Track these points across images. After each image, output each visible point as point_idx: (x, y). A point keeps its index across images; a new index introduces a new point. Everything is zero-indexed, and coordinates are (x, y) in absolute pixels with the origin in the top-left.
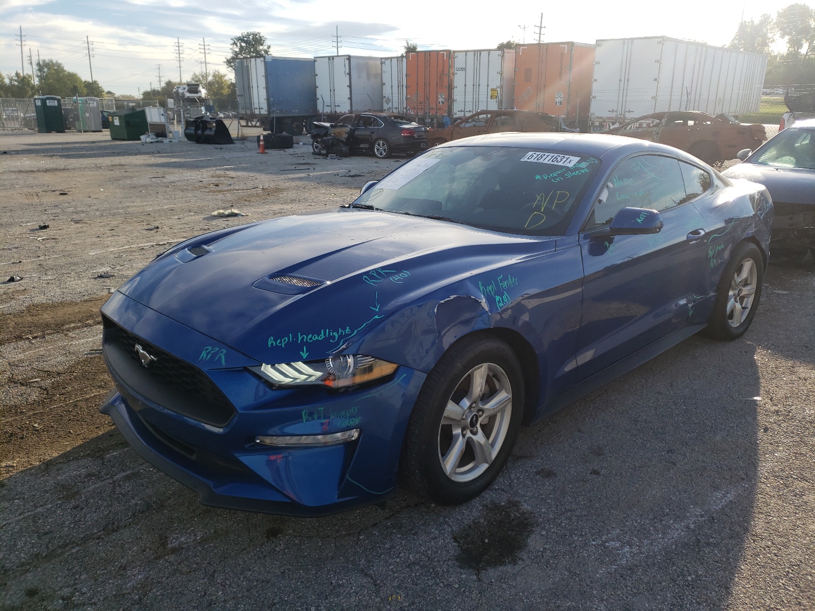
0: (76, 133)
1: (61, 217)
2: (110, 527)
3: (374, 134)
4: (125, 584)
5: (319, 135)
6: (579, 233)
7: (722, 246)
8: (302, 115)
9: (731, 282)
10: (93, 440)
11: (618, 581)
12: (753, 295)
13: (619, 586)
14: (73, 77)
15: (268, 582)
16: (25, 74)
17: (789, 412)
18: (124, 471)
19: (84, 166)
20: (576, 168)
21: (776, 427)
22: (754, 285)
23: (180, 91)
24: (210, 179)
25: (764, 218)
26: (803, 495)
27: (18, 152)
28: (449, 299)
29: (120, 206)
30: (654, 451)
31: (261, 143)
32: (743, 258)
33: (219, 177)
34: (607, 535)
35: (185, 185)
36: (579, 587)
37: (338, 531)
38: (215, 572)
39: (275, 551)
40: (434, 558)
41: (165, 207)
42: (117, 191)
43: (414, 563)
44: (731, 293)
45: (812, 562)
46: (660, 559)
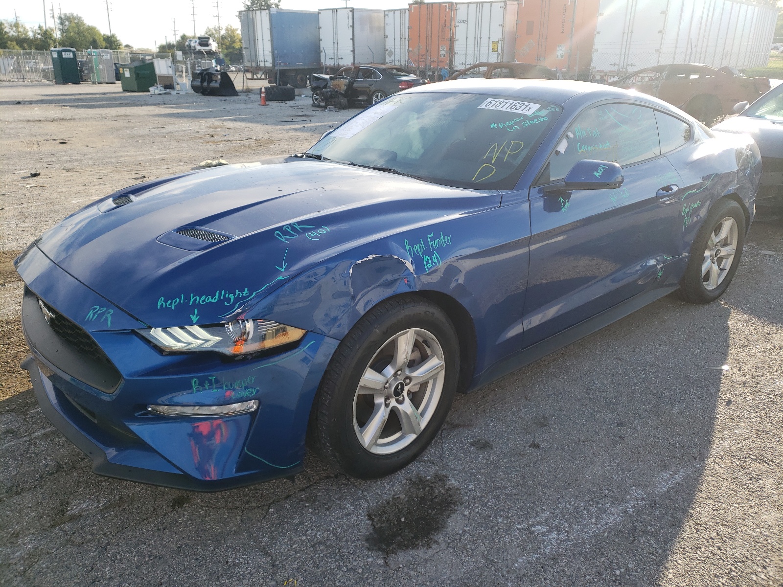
0: (90, 85)
1: (54, 165)
2: (14, 489)
3: (372, 86)
4: (14, 553)
5: (319, 87)
6: (530, 188)
7: (699, 204)
8: (306, 67)
9: (707, 243)
10: (23, 393)
11: (538, 572)
12: (733, 256)
13: (538, 579)
14: (92, 30)
15: (160, 558)
16: (47, 27)
17: (758, 383)
18: (44, 428)
19: (90, 117)
20: (535, 117)
21: (740, 400)
22: (734, 246)
23: (192, 44)
24: (207, 130)
25: (750, 174)
26: (760, 479)
27: (31, 102)
28: (367, 259)
29: (114, 155)
30: (602, 424)
31: (263, 95)
32: (722, 217)
33: (216, 128)
34: (535, 517)
35: (182, 136)
36: (493, 577)
37: (248, 502)
38: (108, 544)
39: (177, 522)
40: (343, 537)
41: (157, 157)
42: (116, 140)
43: (320, 543)
44: (707, 253)
45: (759, 558)
46: (588, 549)
